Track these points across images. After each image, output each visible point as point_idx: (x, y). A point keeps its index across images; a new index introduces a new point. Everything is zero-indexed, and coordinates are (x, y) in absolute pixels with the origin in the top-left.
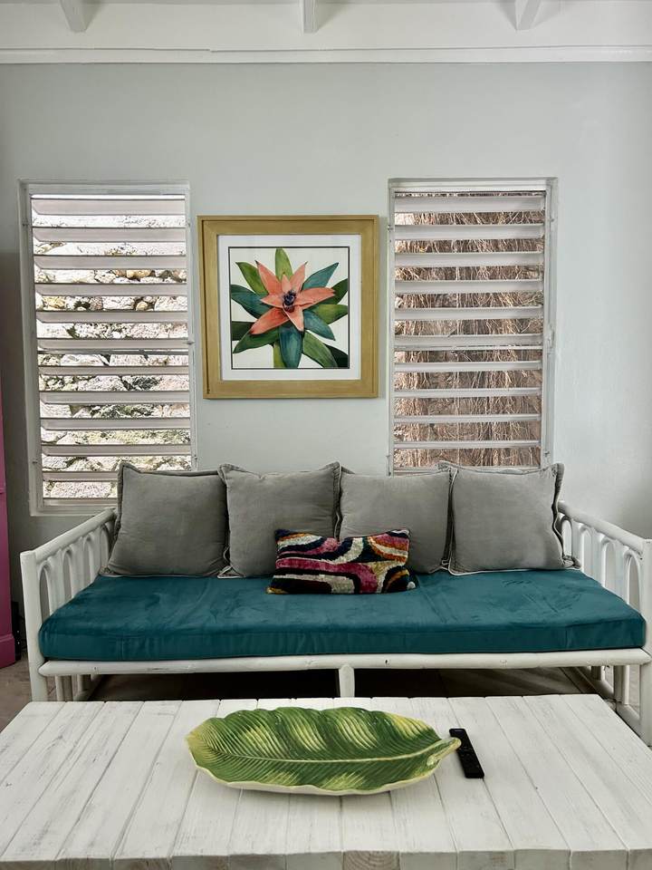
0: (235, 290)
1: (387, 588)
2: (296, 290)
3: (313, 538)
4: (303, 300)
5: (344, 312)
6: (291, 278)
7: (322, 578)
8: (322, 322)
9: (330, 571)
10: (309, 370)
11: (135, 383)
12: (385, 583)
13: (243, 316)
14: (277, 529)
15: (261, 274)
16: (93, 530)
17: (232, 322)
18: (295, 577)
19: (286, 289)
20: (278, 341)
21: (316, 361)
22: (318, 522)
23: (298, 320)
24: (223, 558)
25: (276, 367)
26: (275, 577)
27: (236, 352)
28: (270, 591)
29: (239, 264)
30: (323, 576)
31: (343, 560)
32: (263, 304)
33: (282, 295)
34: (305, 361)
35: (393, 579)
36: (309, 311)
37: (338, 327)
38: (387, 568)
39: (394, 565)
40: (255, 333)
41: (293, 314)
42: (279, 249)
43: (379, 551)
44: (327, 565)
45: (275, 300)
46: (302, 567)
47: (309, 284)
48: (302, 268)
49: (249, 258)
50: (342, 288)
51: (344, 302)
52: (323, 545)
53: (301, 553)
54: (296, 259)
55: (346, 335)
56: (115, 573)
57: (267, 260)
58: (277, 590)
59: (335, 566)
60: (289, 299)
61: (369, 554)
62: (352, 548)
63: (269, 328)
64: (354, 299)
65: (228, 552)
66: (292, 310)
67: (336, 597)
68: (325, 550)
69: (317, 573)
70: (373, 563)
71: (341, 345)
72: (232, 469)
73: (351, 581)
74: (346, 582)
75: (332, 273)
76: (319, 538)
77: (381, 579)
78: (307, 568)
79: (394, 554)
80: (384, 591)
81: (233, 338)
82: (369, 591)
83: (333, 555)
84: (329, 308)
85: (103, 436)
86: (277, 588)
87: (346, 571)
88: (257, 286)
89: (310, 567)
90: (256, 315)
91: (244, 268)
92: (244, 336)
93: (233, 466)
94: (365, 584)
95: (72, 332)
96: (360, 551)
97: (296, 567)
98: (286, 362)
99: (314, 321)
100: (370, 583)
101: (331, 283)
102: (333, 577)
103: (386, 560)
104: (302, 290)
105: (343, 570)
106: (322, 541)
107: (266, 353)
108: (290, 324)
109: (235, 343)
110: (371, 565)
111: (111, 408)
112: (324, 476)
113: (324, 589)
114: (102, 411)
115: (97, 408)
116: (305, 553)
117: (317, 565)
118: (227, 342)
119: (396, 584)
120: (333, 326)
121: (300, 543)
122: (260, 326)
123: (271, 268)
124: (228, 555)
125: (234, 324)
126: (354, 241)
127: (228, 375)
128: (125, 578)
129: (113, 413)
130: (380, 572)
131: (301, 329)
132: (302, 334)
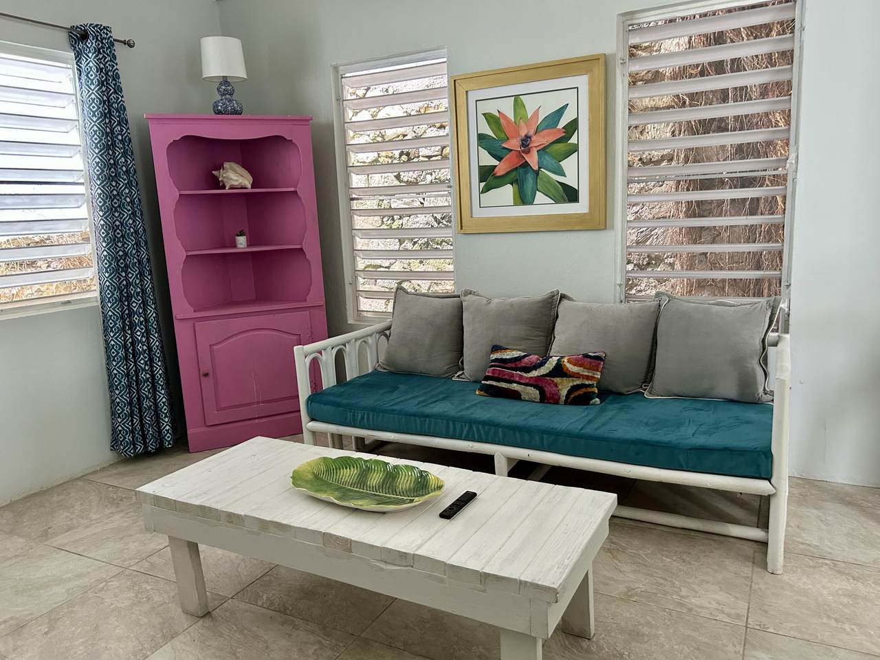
0: (482, 138)
1: (569, 400)
2: (532, 133)
3: (516, 354)
4: (538, 141)
5: (575, 149)
6: (528, 123)
7: (515, 386)
8: (555, 161)
9: (522, 381)
10: (543, 205)
11: (443, 218)
12: (568, 396)
13: (489, 161)
14: (494, 344)
15: (502, 121)
16: (371, 335)
17: (480, 167)
18: (494, 383)
19: (523, 133)
20: (516, 181)
21: (549, 197)
22: (528, 342)
23: (533, 160)
24: (458, 365)
25: (515, 204)
26: (483, 382)
27: (482, 192)
28: (477, 393)
29: (484, 114)
30: (515, 385)
31: (534, 374)
32: (504, 148)
33: (519, 139)
34: (540, 197)
35: (576, 394)
36: (543, 151)
37: (568, 164)
38: (571, 384)
39: (578, 382)
40: (498, 174)
41: (529, 155)
42: (517, 97)
43: (568, 369)
44: (521, 377)
45: (514, 144)
46: (501, 376)
47: (543, 126)
48: (536, 113)
49: (492, 108)
50: (573, 126)
51: (573, 140)
52: (523, 360)
53: (502, 365)
54: (531, 104)
55: (575, 171)
56: (384, 369)
57: (507, 108)
58: (482, 393)
59: (527, 378)
60: (526, 141)
61: (559, 371)
62: (546, 365)
63: (509, 170)
64: (582, 137)
65: (463, 360)
66: (528, 152)
67: (523, 404)
68: (523, 365)
69: (511, 382)
70: (558, 379)
71: (570, 180)
72: (471, 294)
73: (538, 392)
74: (533, 393)
75: (563, 113)
76: (523, 354)
77: (564, 392)
78: (504, 377)
79: (581, 373)
80: (566, 403)
81: (481, 181)
82: (551, 401)
83: (528, 370)
84: (561, 146)
85: (421, 262)
86: (481, 391)
87: (536, 383)
88: (499, 133)
89: (506, 377)
90: (499, 159)
91: (488, 118)
92: (489, 178)
93: (471, 291)
94: (548, 395)
95: (398, 177)
96: (551, 368)
97: (496, 375)
98: (523, 198)
99: (548, 160)
100: (553, 395)
101: (563, 123)
102: (523, 386)
103: (573, 377)
104: (536, 132)
105: (532, 382)
106: (525, 356)
107: (507, 192)
108: (526, 165)
109: (483, 184)
110: (557, 380)
111: (426, 240)
112: (540, 302)
113: (515, 396)
114: (420, 242)
115: (416, 240)
116: (506, 366)
117: (512, 375)
118: (476, 185)
119: (579, 398)
120: (564, 164)
121: (504, 357)
122: (502, 168)
123: (510, 115)
124: (462, 363)
125: (481, 168)
126: (582, 81)
127: (478, 213)
128: (391, 373)
129: (427, 244)
130: (564, 386)
131: (536, 168)
132: (537, 173)
